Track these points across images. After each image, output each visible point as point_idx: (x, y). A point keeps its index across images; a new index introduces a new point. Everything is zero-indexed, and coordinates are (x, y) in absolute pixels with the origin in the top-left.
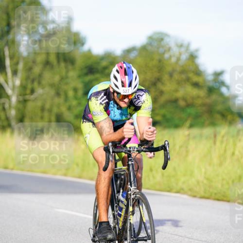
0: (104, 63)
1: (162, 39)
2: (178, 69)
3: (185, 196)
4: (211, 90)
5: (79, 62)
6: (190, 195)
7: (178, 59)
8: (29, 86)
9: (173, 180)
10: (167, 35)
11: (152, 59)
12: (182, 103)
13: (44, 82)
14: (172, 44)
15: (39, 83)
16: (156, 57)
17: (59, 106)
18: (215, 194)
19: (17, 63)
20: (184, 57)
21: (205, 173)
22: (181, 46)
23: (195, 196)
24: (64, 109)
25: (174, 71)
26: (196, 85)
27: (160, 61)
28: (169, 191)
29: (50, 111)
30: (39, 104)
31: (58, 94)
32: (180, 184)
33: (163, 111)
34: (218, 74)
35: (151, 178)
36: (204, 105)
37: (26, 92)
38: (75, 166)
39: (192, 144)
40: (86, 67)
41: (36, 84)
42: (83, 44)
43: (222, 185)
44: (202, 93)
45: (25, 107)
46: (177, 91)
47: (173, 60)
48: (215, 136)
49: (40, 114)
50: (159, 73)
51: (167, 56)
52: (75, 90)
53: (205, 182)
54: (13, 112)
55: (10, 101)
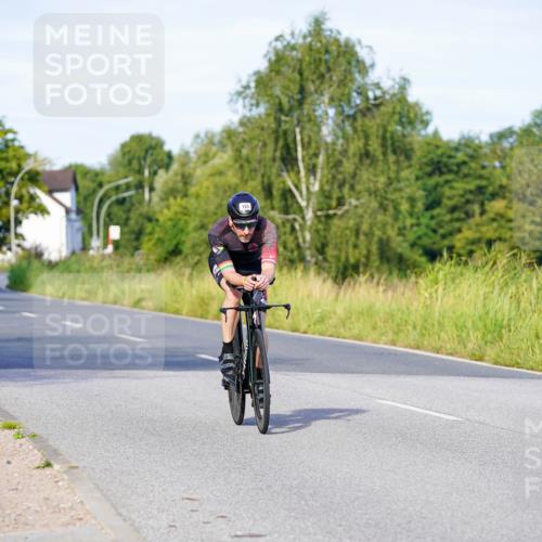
0: (460, 156)
5: (418, 154)
8: (335, 194)
13: (358, 188)
15: (352, 187)
17: (384, 225)
19: (316, 155)
24: (392, 233)
29: (369, 235)
30: (351, 223)
31: (383, 208)
37: (330, 204)
38: (410, 329)
40: (432, 162)
42: (426, 124)
49: (353, 239)
52: (412, 200)
54: (308, 237)
55: (303, 218)
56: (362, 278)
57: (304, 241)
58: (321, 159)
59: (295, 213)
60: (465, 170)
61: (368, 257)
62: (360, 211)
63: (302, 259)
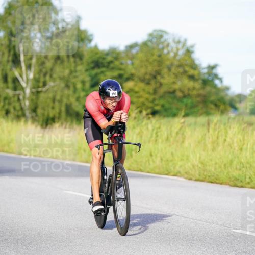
0: (109, 58)
1: (161, 36)
2: (176, 63)
3: (182, 179)
4: (205, 82)
5: (87, 57)
6: (186, 178)
7: (176, 54)
8: (42, 80)
9: (171, 164)
10: (166, 32)
11: (153, 55)
12: (179, 94)
13: (55, 76)
14: (170, 41)
15: (51, 76)
16: (156, 53)
17: (69, 96)
18: (209, 177)
19: (31, 58)
20: (181, 52)
21: (200, 158)
22: (179, 42)
23: (190, 179)
24: (73, 100)
25: (172, 64)
26: (192, 77)
27: (160, 56)
28: (167, 175)
29: (60, 101)
30: (51, 95)
31: (67, 86)
32: (177, 168)
33: (162, 102)
34: (212, 68)
35: (151, 162)
36: (199, 95)
37: (39, 85)
38: (82, 152)
39: (188, 131)
40: (93, 62)
41: (48, 78)
42: (90, 41)
43: (215, 169)
44: (197, 85)
45: (37, 98)
46: (174, 83)
47: (172, 54)
48: (208, 124)
49: (51, 104)
50: (159, 67)
51: (165, 51)
52: (83, 82)
53: (200, 165)
54: (27, 103)
55: (24, 92)
56: (57, 125)
57: (25, 106)
58: (34, 61)
59: (20, 90)
60: (112, 65)
61: (60, 113)
62: (55, 89)
63: (24, 115)
